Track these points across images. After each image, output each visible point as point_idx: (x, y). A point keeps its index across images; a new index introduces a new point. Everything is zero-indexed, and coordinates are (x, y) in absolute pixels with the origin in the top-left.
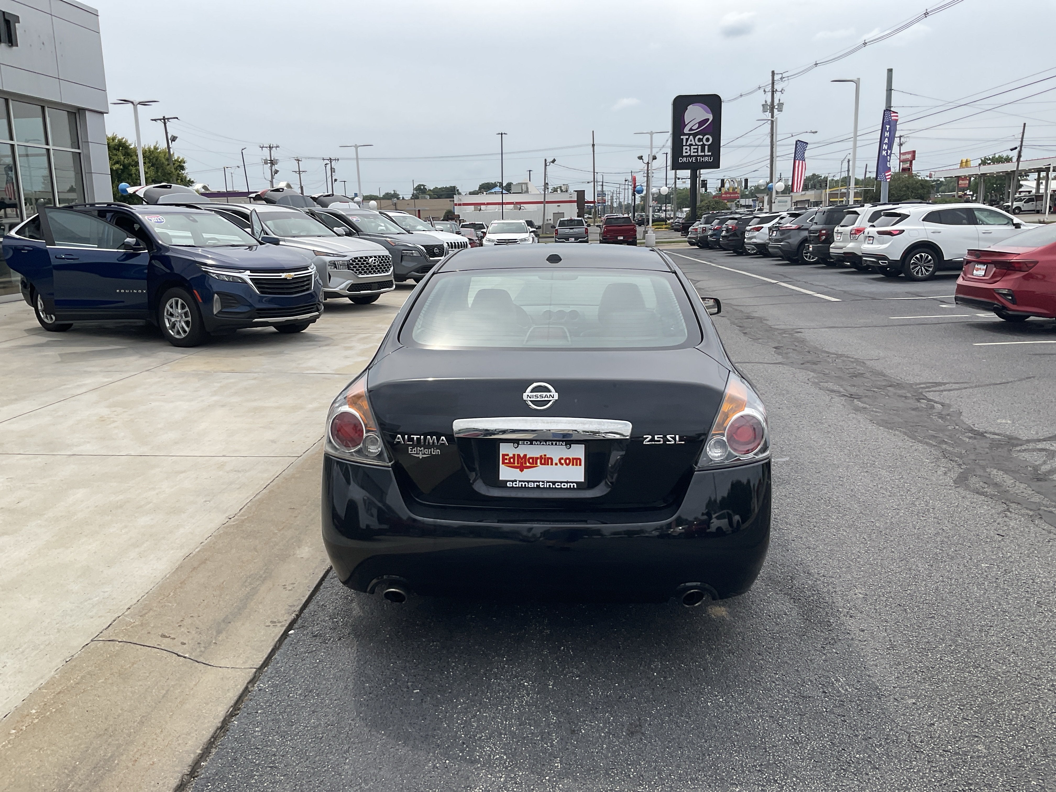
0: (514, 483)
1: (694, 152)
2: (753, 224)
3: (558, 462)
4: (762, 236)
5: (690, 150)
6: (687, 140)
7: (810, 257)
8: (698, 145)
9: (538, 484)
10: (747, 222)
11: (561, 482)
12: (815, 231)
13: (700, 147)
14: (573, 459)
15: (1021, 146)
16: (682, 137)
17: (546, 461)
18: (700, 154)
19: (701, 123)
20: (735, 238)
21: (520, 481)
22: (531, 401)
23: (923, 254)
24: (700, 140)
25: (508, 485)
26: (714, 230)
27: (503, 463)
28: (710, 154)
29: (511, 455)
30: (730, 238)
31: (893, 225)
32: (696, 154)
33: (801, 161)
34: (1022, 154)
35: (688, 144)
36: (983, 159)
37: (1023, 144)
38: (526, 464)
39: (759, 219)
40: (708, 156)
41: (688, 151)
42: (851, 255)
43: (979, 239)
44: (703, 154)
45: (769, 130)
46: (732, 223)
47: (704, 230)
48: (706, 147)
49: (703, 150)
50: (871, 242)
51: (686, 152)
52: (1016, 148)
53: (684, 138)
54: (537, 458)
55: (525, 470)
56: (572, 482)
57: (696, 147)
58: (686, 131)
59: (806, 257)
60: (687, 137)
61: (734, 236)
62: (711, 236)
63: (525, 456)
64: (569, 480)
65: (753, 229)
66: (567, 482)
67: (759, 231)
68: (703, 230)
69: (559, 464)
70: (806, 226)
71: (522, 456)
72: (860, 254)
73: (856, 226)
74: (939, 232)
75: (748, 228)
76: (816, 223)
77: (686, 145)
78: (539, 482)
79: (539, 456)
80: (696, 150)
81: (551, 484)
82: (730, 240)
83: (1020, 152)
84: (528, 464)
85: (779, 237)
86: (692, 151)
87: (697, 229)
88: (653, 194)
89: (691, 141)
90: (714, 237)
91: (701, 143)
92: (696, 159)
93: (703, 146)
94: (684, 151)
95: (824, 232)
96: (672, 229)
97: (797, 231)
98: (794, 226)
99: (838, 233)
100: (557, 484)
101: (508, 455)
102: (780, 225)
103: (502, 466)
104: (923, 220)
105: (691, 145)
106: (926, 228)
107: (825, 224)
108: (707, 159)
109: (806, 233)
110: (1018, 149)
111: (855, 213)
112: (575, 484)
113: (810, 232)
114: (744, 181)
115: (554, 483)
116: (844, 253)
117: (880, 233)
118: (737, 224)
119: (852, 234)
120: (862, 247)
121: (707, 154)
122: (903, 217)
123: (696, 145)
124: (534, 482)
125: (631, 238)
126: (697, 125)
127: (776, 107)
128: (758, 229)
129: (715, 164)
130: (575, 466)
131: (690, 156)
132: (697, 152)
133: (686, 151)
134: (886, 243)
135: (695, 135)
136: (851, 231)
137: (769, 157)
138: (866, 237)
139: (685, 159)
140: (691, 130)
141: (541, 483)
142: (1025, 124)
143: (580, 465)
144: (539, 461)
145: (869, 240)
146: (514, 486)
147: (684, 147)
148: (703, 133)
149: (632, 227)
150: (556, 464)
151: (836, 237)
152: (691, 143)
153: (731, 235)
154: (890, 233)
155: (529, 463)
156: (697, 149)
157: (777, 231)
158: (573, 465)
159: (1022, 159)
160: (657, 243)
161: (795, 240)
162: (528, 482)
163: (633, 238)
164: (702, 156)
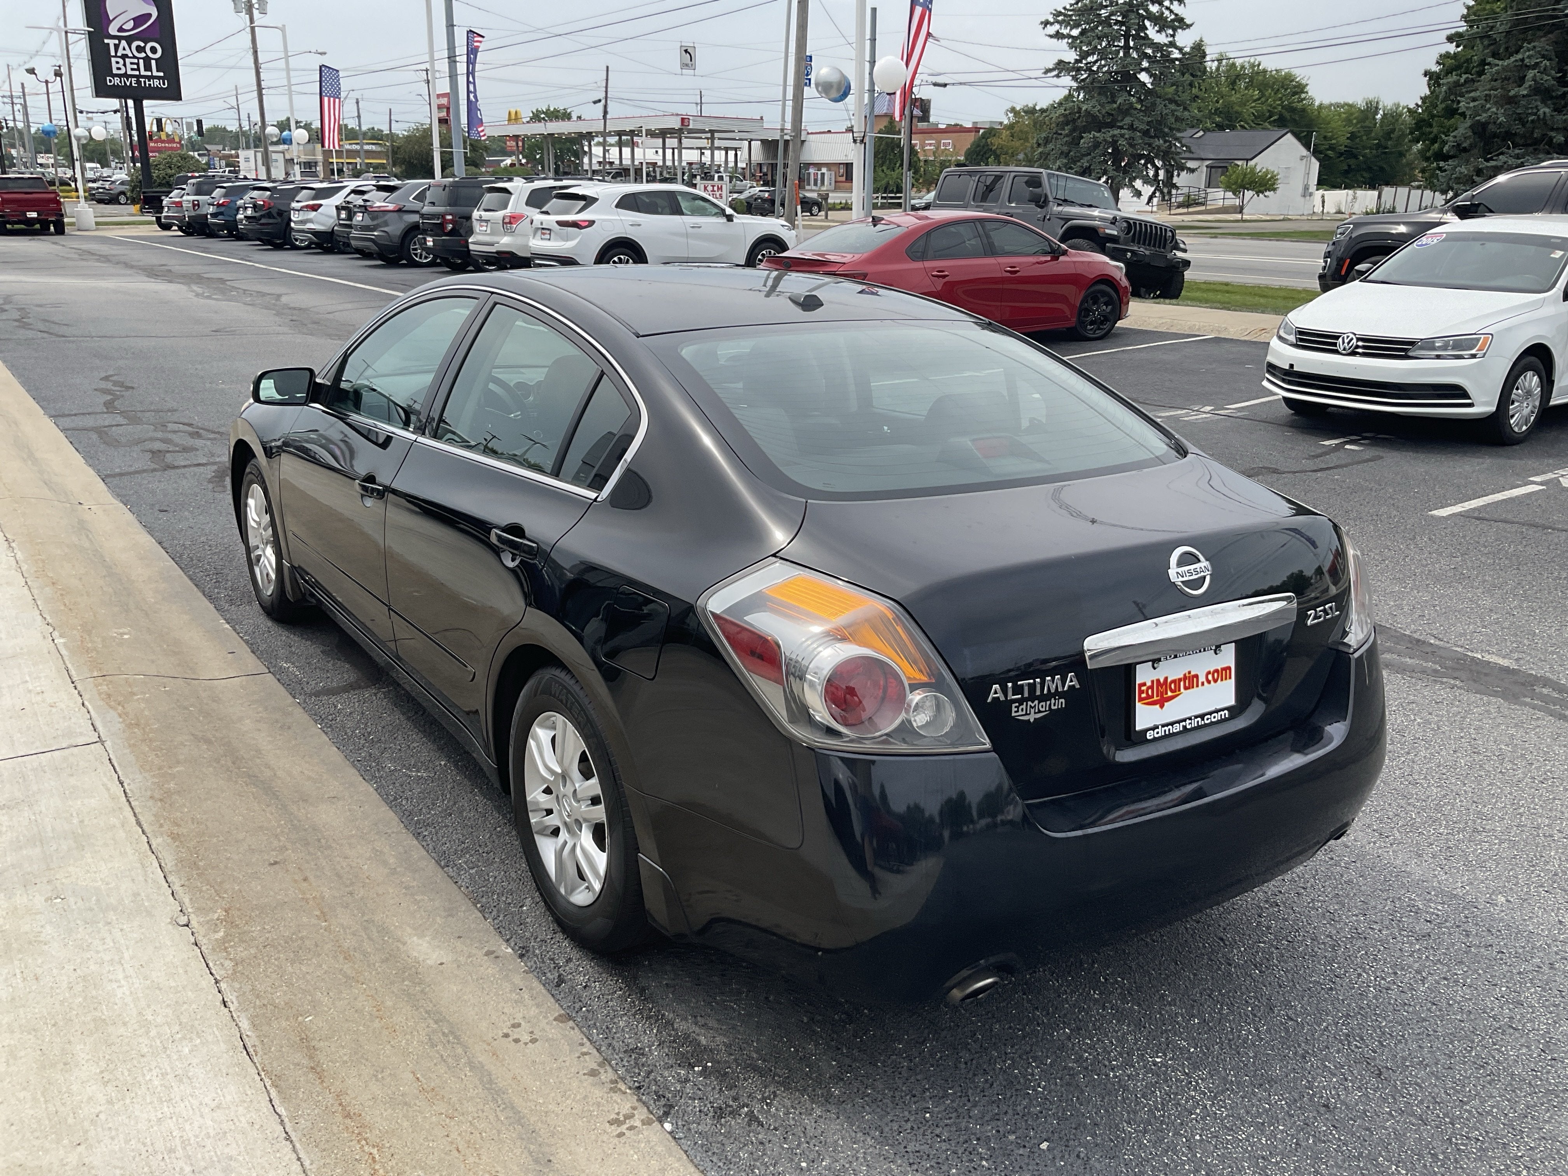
0: (1156, 731)
1: (132, 69)
2: (303, 199)
3: (1204, 680)
4: (323, 219)
5: (125, 65)
6: (117, 47)
7: (421, 255)
8: (138, 58)
9: (1184, 723)
10: (292, 194)
11: (1210, 713)
12: (433, 216)
13: (141, 61)
14: (1223, 669)
15: (606, 98)
16: (106, 41)
17: (1190, 681)
18: (143, 73)
19: (139, 20)
20: (271, 221)
21: (1163, 726)
22: (1182, 582)
23: (622, 257)
24: (140, 49)
25: (1148, 738)
26: (219, 205)
27: (1141, 699)
28: (161, 74)
29: (1149, 684)
30: (263, 221)
31: (578, 213)
32: (137, 73)
33: (332, 99)
34: (608, 110)
35: (119, 54)
36: (535, 111)
37: (609, 95)
38: (1167, 693)
39: (314, 192)
40: (159, 78)
41: (121, 65)
42: (507, 255)
43: (687, 235)
44: (149, 73)
45: (249, 44)
46: (260, 196)
47: (196, 205)
48: (153, 63)
49: (148, 68)
50: (548, 236)
51: (119, 69)
52: (600, 101)
53: (112, 42)
54: (1180, 680)
55: (1166, 704)
56: (1223, 710)
57: (136, 61)
58: (113, 30)
59: (416, 255)
60: (117, 42)
61: (270, 218)
62: (214, 215)
63: (1166, 679)
64: (1218, 707)
65: (307, 206)
66: (1217, 711)
67: (316, 210)
68: (194, 205)
69: (1206, 683)
70: (409, 206)
71: (1162, 681)
72: (529, 255)
73: (508, 212)
74: (639, 225)
75: (294, 205)
76: (433, 204)
77: (116, 56)
78: (1184, 720)
79: (1182, 676)
80: (135, 67)
81: (1199, 719)
82: (261, 224)
83: (605, 107)
84: (1170, 694)
85: (368, 222)
86: (129, 66)
87: (180, 203)
88: (78, 139)
89: (124, 49)
90: (220, 217)
91: (143, 55)
92: (138, 82)
93: (147, 60)
94: (114, 66)
95: (449, 217)
96: (92, 200)
97: (395, 214)
98: (391, 207)
99: (481, 220)
100: (1206, 717)
101: (1144, 684)
102: (368, 204)
103: (1138, 705)
104: (617, 206)
105: (124, 57)
106: (623, 218)
107: (450, 205)
108: (157, 82)
109: (415, 218)
110: (603, 101)
111: (505, 191)
112: (1226, 712)
113: (423, 216)
114: (195, 123)
115: (1202, 716)
116: (497, 252)
117: (561, 223)
118: (271, 197)
119: (506, 223)
120: (531, 244)
121: (155, 73)
122: (589, 201)
123: (134, 57)
124: (1179, 722)
125: (52, 215)
126: (131, 23)
127: (256, 6)
128: (315, 208)
129: (173, 92)
130: (1224, 682)
131: (126, 75)
132: (138, 69)
133: (116, 65)
134: (572, 239)
135: (130, 40)
136: (504, 219)
137: (255, 88)
138: (537, 229)
139: (117, 81)
140: (121, 29)
141: (1188, 721)
142: (607, 67)
143: (1230, 678)
144: (1182, 683)
145: (544, 234)
146: (1156, 736)
147: (113, 60)
148: (145, 37)
149: (53, 196)
150: (1203, 684)
151: (477, 227)
152: (124, 52)
153: (262, 216)
154: (575, 225)
155: (1172, 691)
156: (138, 64)
157: (363, 213)
158: (1222, 680)
159: (608, 116)
160: (97, 224)
161: (395, 228)
162: (1172, 724)
163: (56, 215)
164: (149, 78)
